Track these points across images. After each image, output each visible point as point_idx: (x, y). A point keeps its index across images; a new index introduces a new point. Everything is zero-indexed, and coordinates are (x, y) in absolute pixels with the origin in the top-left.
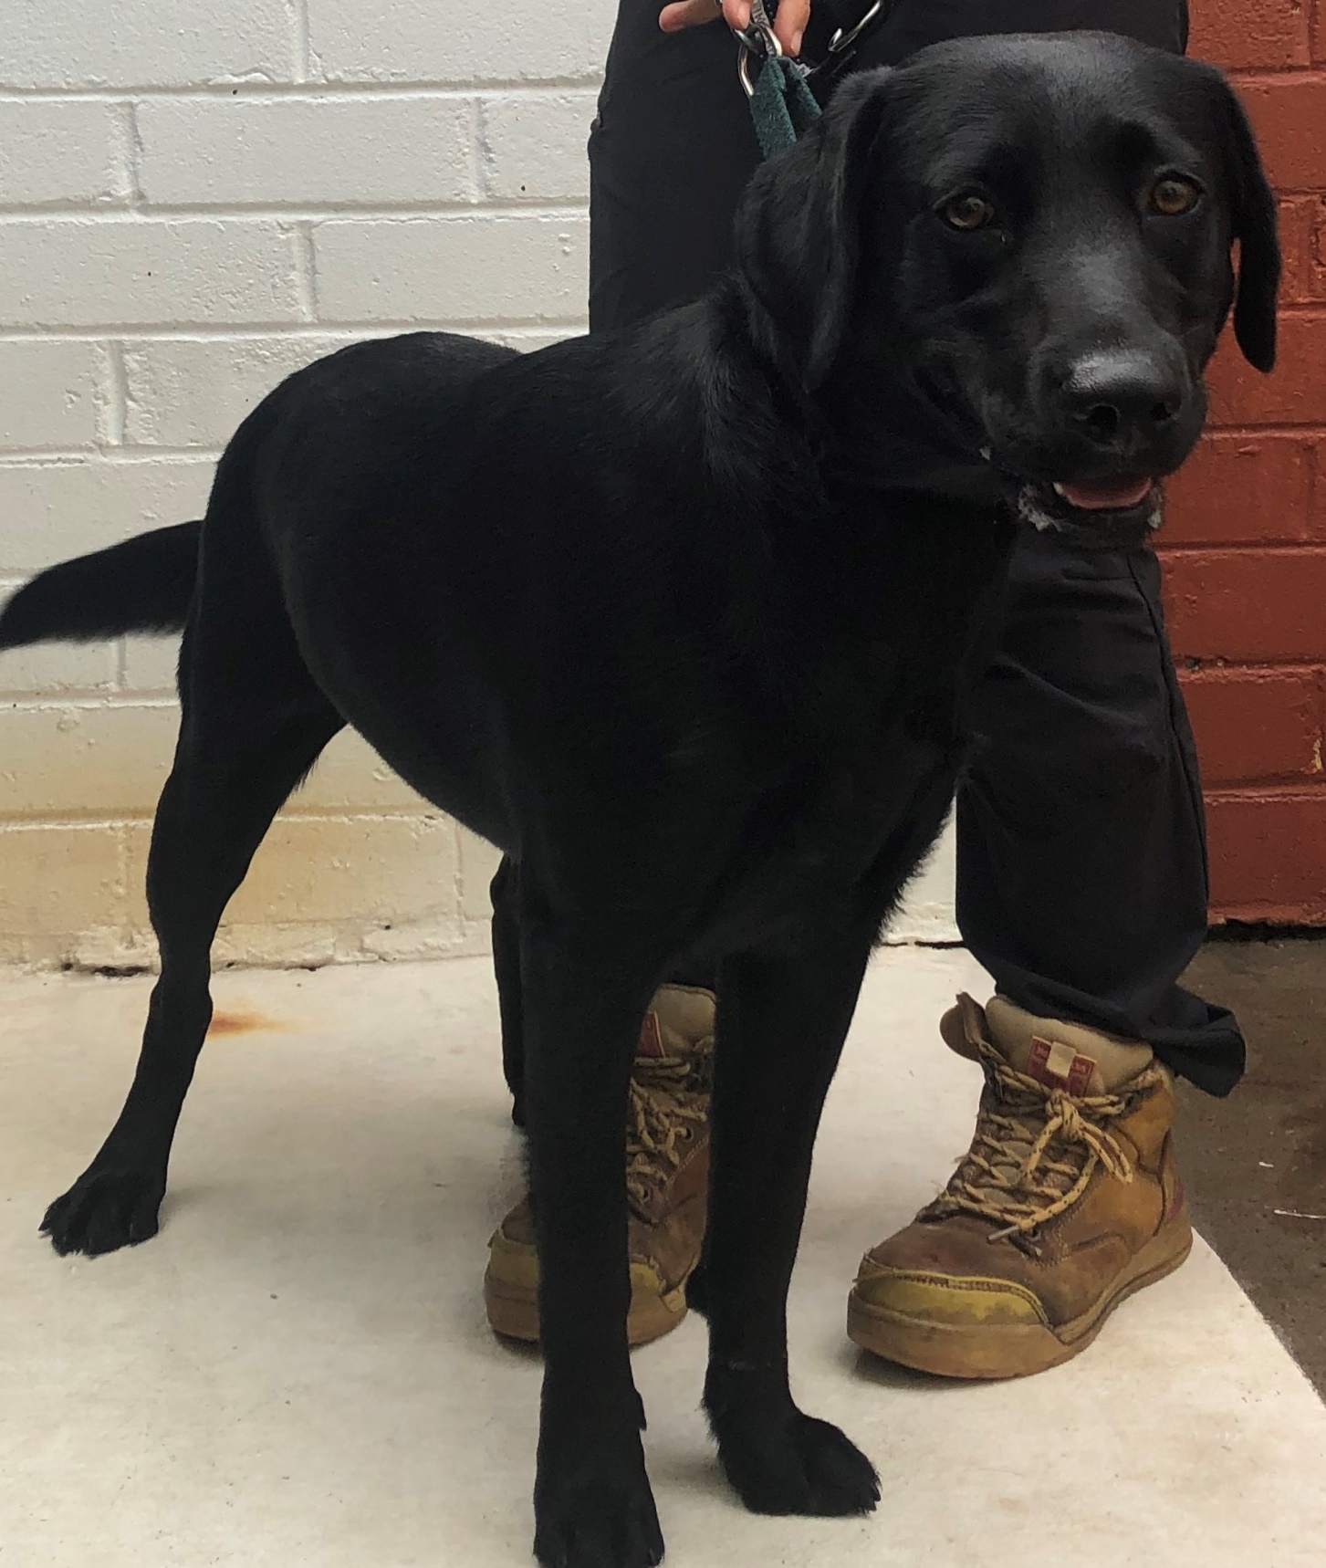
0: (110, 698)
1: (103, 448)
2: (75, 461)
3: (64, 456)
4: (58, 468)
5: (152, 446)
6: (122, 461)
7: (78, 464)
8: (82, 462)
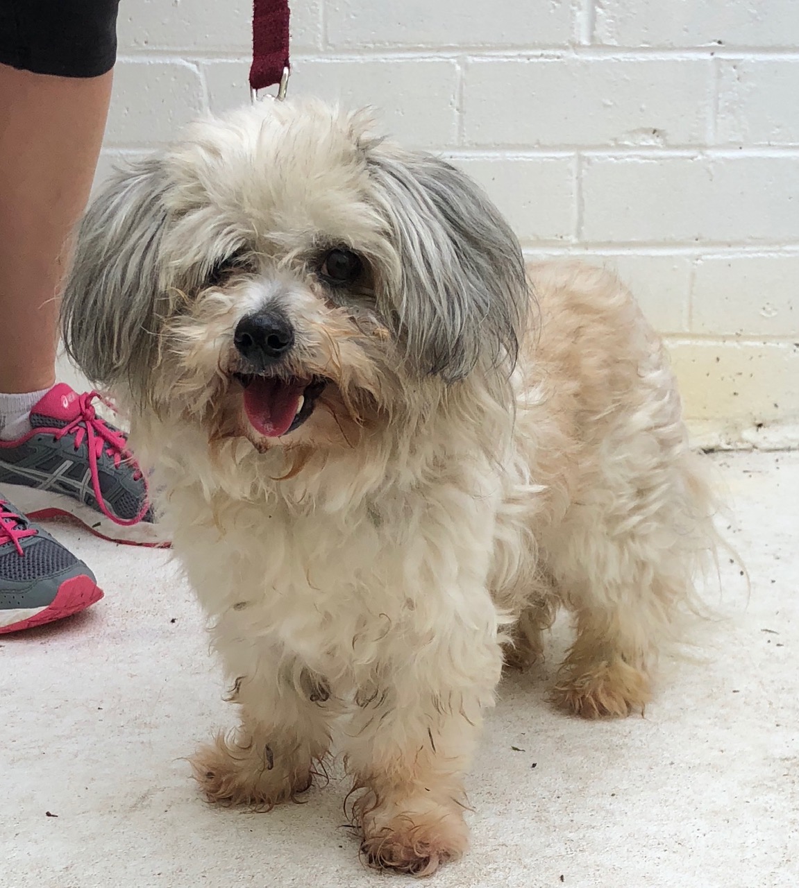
0: (571, 248)
1: (576, 46)
2: (554, 56)
3: (546, 52)
4: (540, 63)
5: (615, 47)
6: (591, 58)
7: (556, 60)
8: (558, 57)
